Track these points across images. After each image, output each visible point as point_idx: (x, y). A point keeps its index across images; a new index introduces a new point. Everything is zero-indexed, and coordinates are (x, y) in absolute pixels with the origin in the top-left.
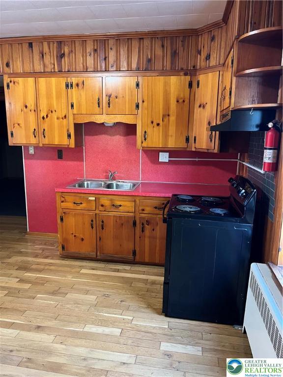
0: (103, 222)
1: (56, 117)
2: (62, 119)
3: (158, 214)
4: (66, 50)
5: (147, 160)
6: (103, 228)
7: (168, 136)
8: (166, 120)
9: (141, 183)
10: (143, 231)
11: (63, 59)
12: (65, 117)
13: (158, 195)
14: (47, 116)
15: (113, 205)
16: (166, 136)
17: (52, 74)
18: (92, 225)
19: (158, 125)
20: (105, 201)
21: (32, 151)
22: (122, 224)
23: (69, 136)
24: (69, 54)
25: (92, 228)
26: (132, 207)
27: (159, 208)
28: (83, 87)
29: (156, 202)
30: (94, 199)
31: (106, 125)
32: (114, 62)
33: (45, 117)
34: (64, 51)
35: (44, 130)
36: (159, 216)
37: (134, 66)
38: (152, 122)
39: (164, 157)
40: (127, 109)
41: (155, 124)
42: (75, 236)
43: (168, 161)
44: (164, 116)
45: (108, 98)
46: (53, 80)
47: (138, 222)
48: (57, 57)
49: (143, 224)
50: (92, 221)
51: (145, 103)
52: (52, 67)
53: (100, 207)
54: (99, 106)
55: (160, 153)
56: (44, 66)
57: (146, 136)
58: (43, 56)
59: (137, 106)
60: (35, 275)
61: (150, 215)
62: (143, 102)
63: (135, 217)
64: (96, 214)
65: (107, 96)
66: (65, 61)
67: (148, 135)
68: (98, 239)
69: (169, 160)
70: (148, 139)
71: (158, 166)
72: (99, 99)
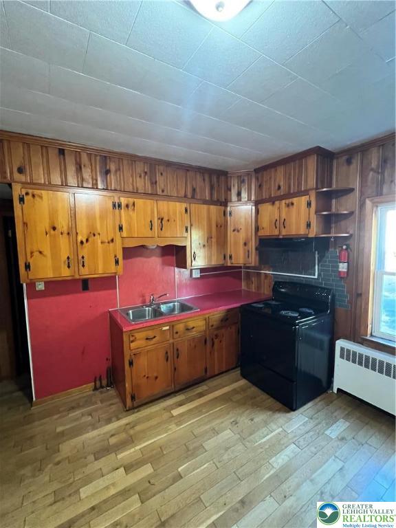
0: (177, 350)
1: (99, 241)
2: (107, 244)
3: (223, 326)
4: (113, 167)
6: (178, 357)
10: (213, 346)
11: (108, 176)
12: (112, 240)
14: (87, 240)
15: (187, 329)
17: (95, 191)
18: (166, 357)
19: (204, 246)
20: (179, 327)
21: (40, 287)
22: (195, 346)
23: (117, 262)
24: (116, 171)
25: (167, 360)
26: (203, 326)
27: (224, 321)
28: (134, 210)
30: (168, 328)
32: (165, 186)
33: (84, 241)
34: (110, 168)
35: (83, 257)
39: (196, 274)
40: (178, 232)
41: (201, 245)
42: (148, 377)
43: (199, 276)
44: (208, 238)
45: (160, 221)
47: (208, 339)
48: (101, 172)
49: (212, 339)
50: (167, 353)
52: (94, 182)
53: (174, 335)
54: (151, 229)
55: (193, 270)
56: (82, 180)
57: (195, 256)
58: (81, 168)
59: (187, 230)
60: (133, 450)
62: (192, 226)
63: (205, 335)
64: (170, 344)
65: (159, 218)
66: (111, 179)
72: (151, 221)
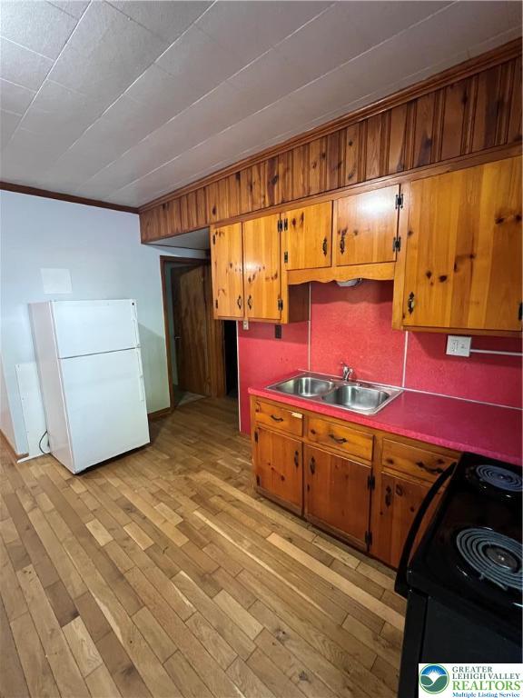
0: (313, 460)
1: (264, 278)
2: (271, 280)
3: (425, 480)
4: (281, 169)
5: (419, 348)
6: (313, 472)
7: (468, 302)
8: (464, 267)
9: (404, 391)
10: (388, 503)
11: (276, 186)
12: (276, 275)
13: (428, 438)
14: (254, 277)
15: (332, 436)
16: (462, 303)
17: (262, 211)
18: (296, 460)
19: (443, 279)
20: (319, 425)
21: (246, 326)
22: (347, 477)
23: (281, 305)
24: (284, 175)
25: (297, 465)
26: (367, 449)
27: (426, 469)
28: (302, 225)
29: (422, 453)
30: (300, 416)
31: (341, 285)
32: (355, 167)
33: (252, 278)
34: (278, 173)
35: (250, 297)
36: (426, 484)
37: (394, 164)
38: (429, 275)
39: (458, 347)
40: (375, 253)
41: (435, 277)
42: (273, 469)
43: (467, 355)
44: (459, 259)
45: (340, 236)
46: (262, 221)
47: (378, 481)
48: (269, 183)
49: (389, 489)
50: (297, 453)
51: (415, 237)
52: (262, 200)
53: (310, 433)
54: (325, 253)
55: (450, 338)
56: (253, 203)
57: (413, 305)
59: (398, 245)
60: (204, 519)
61: (405, 476)
62: (410, 233)
63: (372, 469)
64: (303, 443)
65: (339, 232)
66: (278, 187)
67: (417, 302)
68: (306, 488)
69: (471, 353)
70: (419, 310)
71: (444, 363)
72: (325, 240)
